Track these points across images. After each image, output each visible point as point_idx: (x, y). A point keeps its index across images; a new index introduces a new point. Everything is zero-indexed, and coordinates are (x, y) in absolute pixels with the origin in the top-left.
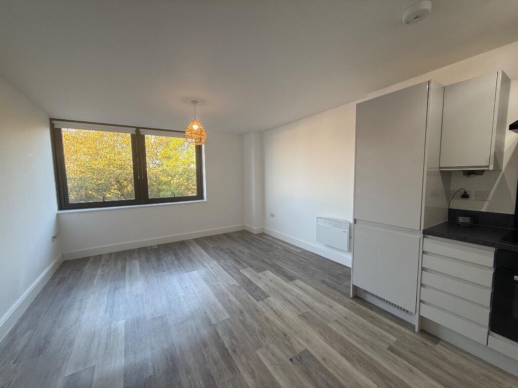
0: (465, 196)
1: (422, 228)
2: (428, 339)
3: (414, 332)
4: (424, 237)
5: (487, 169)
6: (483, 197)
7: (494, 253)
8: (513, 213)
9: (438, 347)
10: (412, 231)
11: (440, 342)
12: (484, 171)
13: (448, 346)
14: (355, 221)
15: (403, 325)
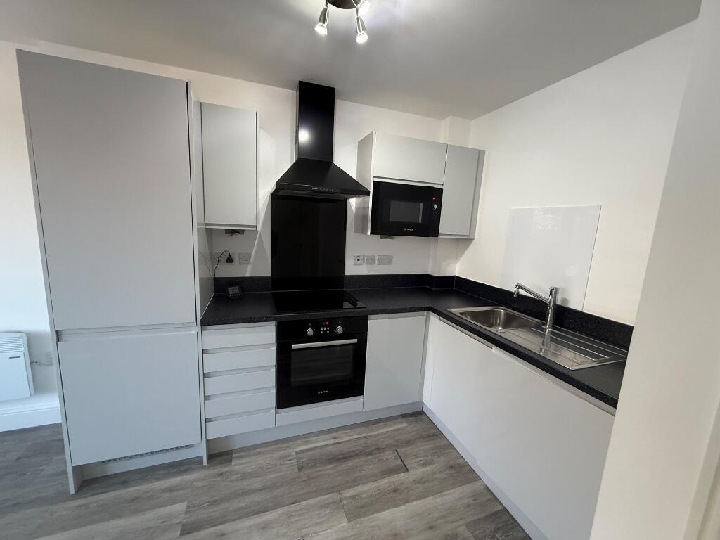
0: (230, 260)
1: (199, 318)
2: (221, 463)
3: (204, 467)
4: (202, 330)
5: (255, 229)
6: (246, 259)
7: (274, 327)
8: (269, 274)
9: (236, 465)
10: (185, 325)
11: (234, 455)
12: (244, 230)
13: (241, 454)
14: (58, 335)
15: (186, 471)
